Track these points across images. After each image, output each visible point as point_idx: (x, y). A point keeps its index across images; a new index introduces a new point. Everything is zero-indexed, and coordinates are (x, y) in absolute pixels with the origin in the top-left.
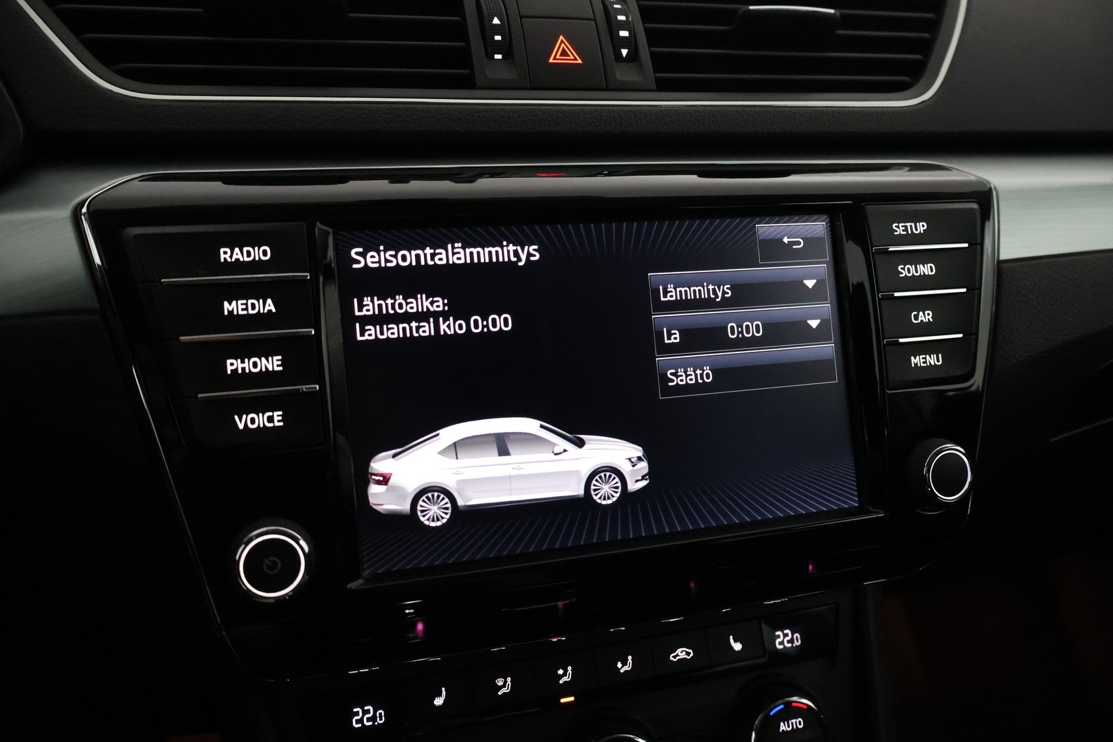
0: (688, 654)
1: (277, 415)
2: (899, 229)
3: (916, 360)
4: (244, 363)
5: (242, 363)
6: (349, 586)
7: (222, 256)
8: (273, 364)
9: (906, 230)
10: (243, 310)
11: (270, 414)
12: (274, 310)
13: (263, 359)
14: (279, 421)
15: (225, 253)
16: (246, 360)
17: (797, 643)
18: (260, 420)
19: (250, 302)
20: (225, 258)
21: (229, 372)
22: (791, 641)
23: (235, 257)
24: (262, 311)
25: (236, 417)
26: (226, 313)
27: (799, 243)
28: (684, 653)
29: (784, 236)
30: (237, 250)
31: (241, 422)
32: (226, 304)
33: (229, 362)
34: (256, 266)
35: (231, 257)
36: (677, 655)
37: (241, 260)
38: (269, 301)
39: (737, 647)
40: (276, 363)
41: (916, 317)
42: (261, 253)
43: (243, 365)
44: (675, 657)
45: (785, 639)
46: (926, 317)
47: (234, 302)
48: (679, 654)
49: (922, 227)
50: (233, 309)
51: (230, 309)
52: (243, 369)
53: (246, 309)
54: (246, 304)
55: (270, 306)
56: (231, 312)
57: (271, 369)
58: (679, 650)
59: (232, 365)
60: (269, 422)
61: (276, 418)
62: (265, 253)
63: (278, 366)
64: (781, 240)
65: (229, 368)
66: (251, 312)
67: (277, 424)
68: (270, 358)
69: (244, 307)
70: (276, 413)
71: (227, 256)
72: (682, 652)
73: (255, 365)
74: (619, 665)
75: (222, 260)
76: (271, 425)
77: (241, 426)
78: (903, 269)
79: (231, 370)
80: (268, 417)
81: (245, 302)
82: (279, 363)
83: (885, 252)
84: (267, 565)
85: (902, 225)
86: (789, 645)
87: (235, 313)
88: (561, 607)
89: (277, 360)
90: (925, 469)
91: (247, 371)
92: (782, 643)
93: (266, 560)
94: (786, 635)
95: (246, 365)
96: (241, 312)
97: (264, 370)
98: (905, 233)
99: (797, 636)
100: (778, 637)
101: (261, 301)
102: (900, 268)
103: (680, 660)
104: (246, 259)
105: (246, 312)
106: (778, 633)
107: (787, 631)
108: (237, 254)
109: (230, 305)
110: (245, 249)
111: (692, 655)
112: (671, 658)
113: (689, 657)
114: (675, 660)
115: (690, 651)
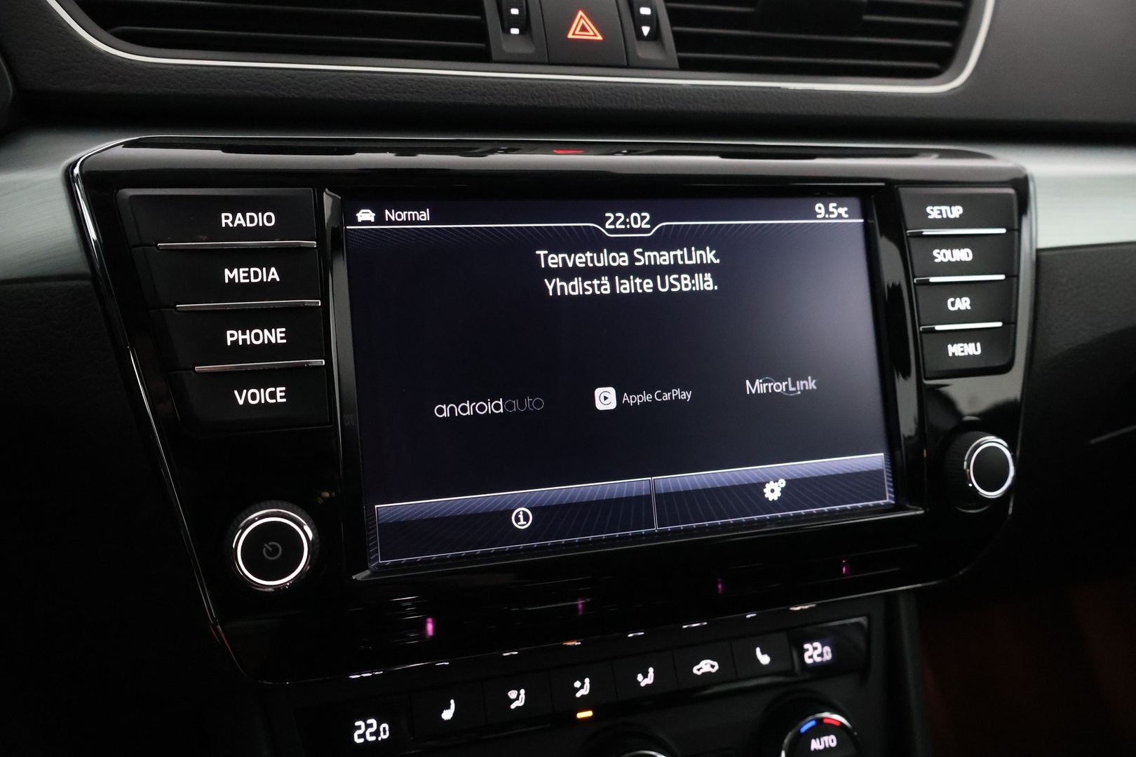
0: (713, 667)
1: (280, 391)
2: (934, 212)
3: (955, 350)
4: (246, 334)
5: (242, 335)
6: (354, 577)
7: (224, 221)
8: (276, 336)
9: (941, 214)
10: (244, 278)
11: (273, 389)
12: (278, 280)
13: (266, 331)
14: (281, 397)
15: (227, 218)
16: (248, 331)
17: (827, 657)
18: (261, 396)
19: (252, 270)
20: (226, 223)
21: (229, 344)
22: (821, 655)
23: (237, 222)
24: (265, 280)
25: (236, 392)
26: (227, 281)
28: (709, 666)
30: (239, 215)
31: (240, 398)
32: (227, 271)
33: (229, 333)
34: (259, 232)
35: (233, 222)
36: (702, 668)
37: (244, 225)
38: (273, 270)
39: (764, 659)
40: (279, 335)
41: (953, 304)
42: (265, 219)
43: (244, 337)
44: (699, 670)
45: (815, 653)
46: (963, 304)
47: (236, 270)
48: (704, 666)
49: (957, 211)
50: (234, 277)
51: (231, 277)
52: (244, 340)
53: (249, 277)
54: (249, 272)
55: (274, 274)
56: (232, 280)
57: (274, 341)
58: (703, 664)
59: (233, 336)
60: (271, 398)
61: (279, 394)
62: (269, 219)
63: (282, 338)
65: (229, 340)
66: (253, 280)
67: (279, 400)
68: (273, 330)
69: (246, 275)
70: (278, 389)
71: (229, 222)
72: (706, 664)
73: (257, 337)
75: (224, 225)
76: (274, 401)
77: (241, 402)
78: (939, 253)
79: (231, 341)
80: (270, 393)
81: (247, 269)
82: (283, 335)
83: (920, 236)
84: (267, 550)
85: (936, 208)
86: (818, 659)
87: (237, 281)
88: (580, 607)
89: (281, 332)
90: (965, 463)
91: (249, 343)
92: (811, 657)
93: (266, 545)
94: (815, 649)
95: (247, 337)
96: (242, 281)
97: (266, 342)
98: (940, 217)
99: (827, 649)
100: (807, 650)
101: (264, 269)
102: (935, 252)
103: (704, 674)
104: (249, 225)
105: (248, 281)
106: (807, 646)
107: (817, 644)
108: (239, 220)
109: (231, 273)
110: (248, 215)
111: (717, 667)
112: (695, 670)
113: (714, 670)
114: (699, 673)
115: (715, 664)
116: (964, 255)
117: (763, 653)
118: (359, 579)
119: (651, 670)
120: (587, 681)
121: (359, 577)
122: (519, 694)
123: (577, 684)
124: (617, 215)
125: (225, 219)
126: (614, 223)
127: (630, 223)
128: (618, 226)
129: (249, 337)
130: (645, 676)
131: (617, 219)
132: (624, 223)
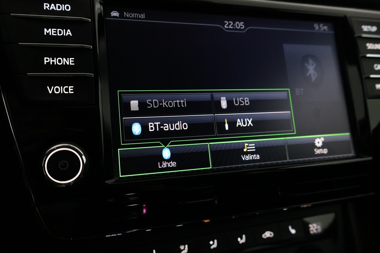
0: (271, 234)
1: (71, 88)
5: (52, 60)
6: (106, 182)
7: (45, 7)
8: (70, 61)
10: (54, 33)
11: (67, 87)
12: (71, 35)
13: (64, 59)
14: (71, 91)
15: (47, 5)
16: (55, 59)
17: (320, 230)
18: (62, 90)
19: (58, 30)
20: (46, 8)
21: (45, 64)
22: (316, 230)
23: (51, 8)
24: (65, 35)
25: (48, 87)
26: (45, 34)
28: (269, 234)
30: (53, 5)
31: (50, 91)
32: (45, 30)
34: (63, 13)
35: (49, 8)
37: (55, 9)
38: (69, 30)
39: (293, 231)
40: (71, 61)
41: (377, 67)
42: (66, 7)
43: (53, 61)
44: (265, 236)
47: (50, 30)
48: (267, 234)
49: (374, 29)
50: (49, 32)
52: (53, 63)
53: (56, 33)
54: (57, 31)
55: (69, 32)
56: (48, 34)
57: (68, 64)
59: (47, 60)
60: (66, 91)
61: (70, 89)
62: (68, 8)
63: (72, 63)
65: (45, 61)
66: (58, 35)
67: (70, 92)
68: (68, 59)
69: (55, 32)
70: (70, 87)
71: (48, 7)
73: (60, 61)
74: (239, 239)
75: (45, 9)
76: (67, 93)
77: (50, 92)
78: (369, 45)
79: (46, 62)
80: (65, 88)
81: (56, 29)
83: (361, 37)
84: (61, 165)
85: (366, 27)
86: (315, 232)
87: (50, 34)
89: (72, 60)
91: (55, 64)
92: (312, 231)
93: (60, 162)
94: (314, 227)
95: (55, 61)
96: (53, 34)
97: (64, 64)
98: (367, 30)
99: (319, 227)
100: (311, 227)
101: (64, 30)
102: (367, 45)
104: (57, 9)
105: (56, 35)
106: (311, 225)
107: (314, 225)
108: (53, 7)
109: (48, 30)
110: (57, 5)
111: (273, 235)
113: (271, 236)
116: (379, 46)
117: (293, 228)
118: (109, 183)
119: (244, 236)
120: (216, 241)
121: (109, 182)
122: (185, 247)
123: (211, 243)
124: (230, 22)
126: (228, 25)
127: (235, 26)
128: (230, 27)
129: (56, 61)
130: (241, 239)
131: (229, 24)
132: (232, 26)
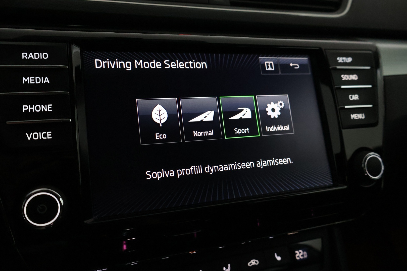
0: (256, 262)
1: (49, 134)
2: (340, 60)
3: (354, 116)
4: (32, 107)
6: (85, 222)
7: (23, 56)
8: (48, 108)
9: (343, 60)
10: (32, 81)
11: (45, 133)
12: (49, 82)
13: (42, 106)
14: (49, 136)
15: (25, 55)
16: (33, 106)
17: (306, 256)
18: (40, 136)
19: (36, 78)
20: (24, 57)
21: (24, 111)
22: (303, 256)
23: (29, 57)
24: (42, 82)
25: (27, 134)
26: (24, 83)
27: (297, 66)
28: (254, 262)
29: (290, 63)
30: (31, 54)
31: (29, 137)
32: (24, 78)
33: (24, 106)
34: (41, 61)
35: (28, 57)
36: (251, 263)
37: (33, 58)
38: (46, 78)
39: (279, 258)
40: (49, 108)
41: (351, 97)
42: (44, 56)
43: (32, 108)
44: (250, 264)
45: (300, 255)
46: (355, 97)
47: (28, 78)
48: (252, 262)
49: (349, 60)
50: (27, 80)
51: (26, 81)
52: (32, 110)
53: (35, 81)
54: (35, 79)
55: (47, 80)
56: (26, 83)
57: (46, 110)
58: (252, 261)
59: (25, 108)
60: (44, 137)
61: (48, 135)
62: (45, 55)
63: (50, 109)
64: (289, 65)
65: (24, 109)
66: (36, 83)
67: (48, 138)
68: (46, 105)
69: (33, 80)
70: (48, 133)
71: (26, 56)
72: (253, 261)
73: (38, 108)
74: (224, 268)
75: (23, 58)
76: (46, 138)
77: (29, 139)
78: (344, 76)
80: (44, 134)
81: (34, 78)
82: (51, 108)
83: (335, 69)
84: (40, 209)
85: (341, 58)
86: (302, 258)
87: (28, 83)
88: (195, 235)
89: (49, 106)
90: (363, 165)
91: (34, 111)
92: (298, 257)
93: (38, 206)
94: (300, 253)
95: (33, 108)
96: (31, 83)
97: (42, 111)
98: (342, 62)
99: (305, 253)
100: (297, 254)
101: (42, 78)
102: (342, 76)
103: (253, 266)
104: (35, 58)
105: (34, 83)
106: (297, 252)
107: (301, 251)
108: (31, 56)
109: (26, 79)
110: (35, 54)
111: (258, 263)
112: (249, 265)
113: (257, 264)
114: (250, 266)
115: (257, 261)
116: (354, 77)
117: (278, 255)
118: (88, 223)
119: (229, 265)
120: (201, 270)
121: (88, 221)
125: (24, 55)
130: (227, 268)
